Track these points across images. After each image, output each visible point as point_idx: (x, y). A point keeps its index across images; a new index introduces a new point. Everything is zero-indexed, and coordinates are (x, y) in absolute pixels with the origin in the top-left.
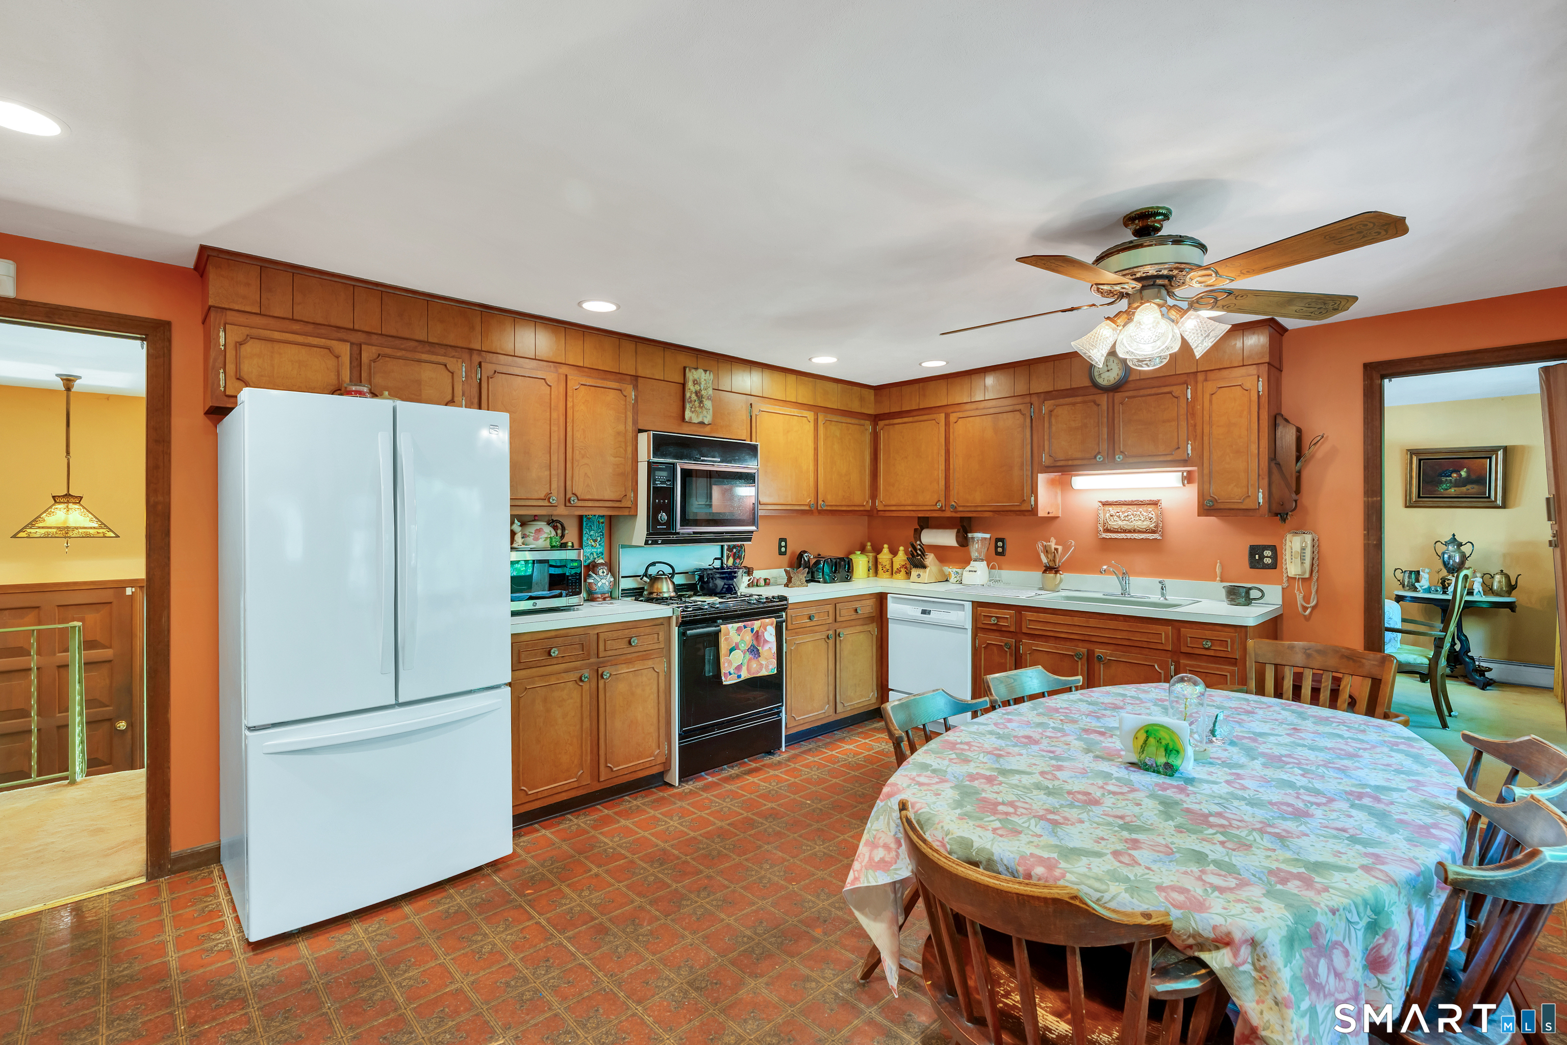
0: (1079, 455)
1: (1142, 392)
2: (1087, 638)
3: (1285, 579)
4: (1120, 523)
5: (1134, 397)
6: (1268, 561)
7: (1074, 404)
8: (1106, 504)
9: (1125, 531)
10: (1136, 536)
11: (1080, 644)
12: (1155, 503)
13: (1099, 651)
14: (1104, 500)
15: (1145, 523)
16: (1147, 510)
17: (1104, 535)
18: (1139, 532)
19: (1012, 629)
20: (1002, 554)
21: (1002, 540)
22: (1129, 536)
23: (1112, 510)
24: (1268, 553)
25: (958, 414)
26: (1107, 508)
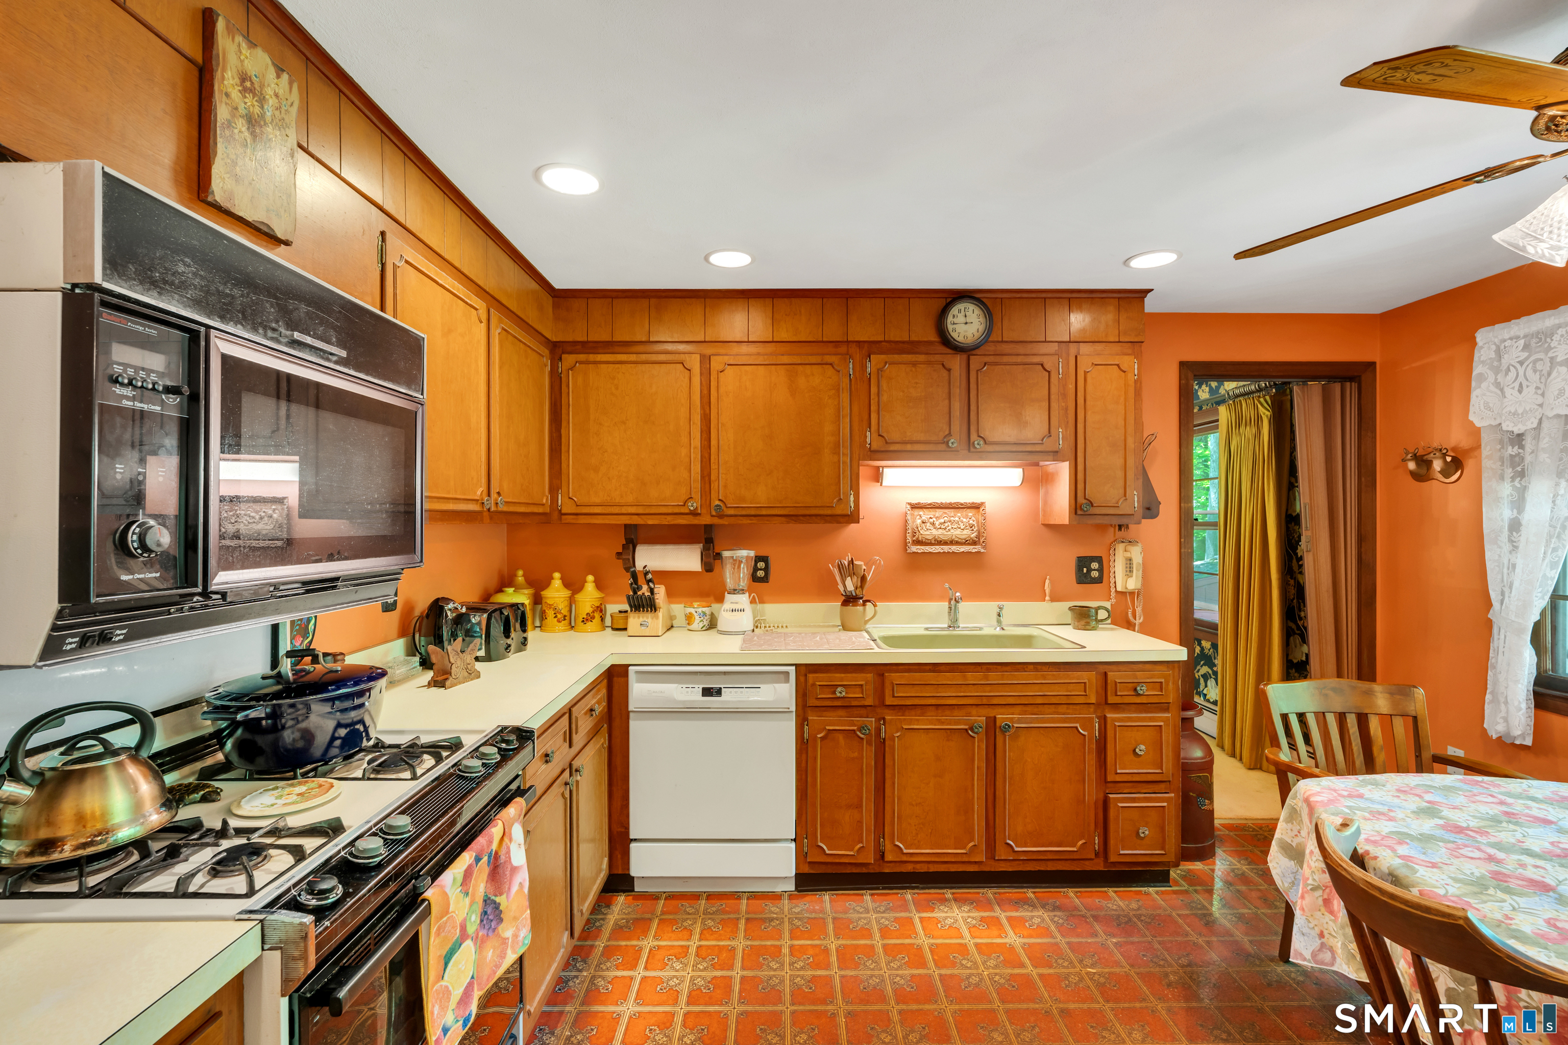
0: (921, 437)
1: (1005, 359)
2: (985, 701)
3: (1113, 594)
4: (934, 532)
5: (996, 364)
6: (1095, 574)
7: (914, 364)
8: (915, 507)
9: (940, 543)
10: (954, 548)
11: (974, 711)
12: (976, 507)
13: (1002, 717)
14: (914, 501)
15: (965, 532)
16: (966, 517)
17: (914, 549)
18: (957, 543)
19: (869, 702)
20: (765, 579)
21: (765, 559)
22: (946, 548)
23: (925, 515)
24: (1095, 565)
25: (726, 358)
26: (916, 512)
